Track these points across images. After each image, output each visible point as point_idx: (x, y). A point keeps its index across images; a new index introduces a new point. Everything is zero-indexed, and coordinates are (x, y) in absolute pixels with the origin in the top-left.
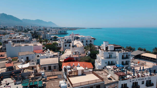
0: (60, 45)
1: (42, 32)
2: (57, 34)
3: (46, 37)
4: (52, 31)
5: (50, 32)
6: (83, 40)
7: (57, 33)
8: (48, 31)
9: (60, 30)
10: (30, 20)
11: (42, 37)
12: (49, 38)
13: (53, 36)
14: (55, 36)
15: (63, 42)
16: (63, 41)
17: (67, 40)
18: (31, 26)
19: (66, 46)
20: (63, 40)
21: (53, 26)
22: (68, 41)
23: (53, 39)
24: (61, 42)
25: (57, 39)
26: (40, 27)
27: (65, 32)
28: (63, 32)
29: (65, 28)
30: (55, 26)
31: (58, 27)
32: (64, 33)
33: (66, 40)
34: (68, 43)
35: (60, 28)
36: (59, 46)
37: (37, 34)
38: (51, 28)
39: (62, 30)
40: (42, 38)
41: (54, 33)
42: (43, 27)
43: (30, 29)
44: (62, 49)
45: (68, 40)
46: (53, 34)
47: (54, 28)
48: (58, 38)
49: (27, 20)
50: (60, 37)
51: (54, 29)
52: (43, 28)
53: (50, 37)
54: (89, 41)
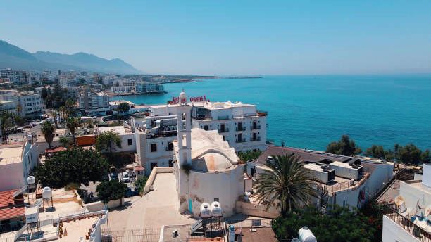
0: (130, 142)
1: (80, 90)
2: (133, 94)
3: (90, 104)
4: (117, 85)
5: (112, 88)
6: (223, 122)
7: (132, 91)
8: (108, 86)
9: (143, 82)
10: (59, 54)
11: (78, 105)
12: (101, 110)
13: (117, 101)
14: (124, 101)
15: (143, 133)
16: (144, 129)
17: (158, 121)
18: (59, 71)
19: (154, 148)
20: (143, 121)
21: (124, 72)
22: (162, 128)
23: (115, 112)
24: (133, 132)
25: (131, 110)
26: (84, 74)
27: (157, 87)
28: (151, 89)
29: (160, 76)
30: (130, 73)
31: (140, 74)
32: (155, 91)
33: (153, 123)
34: (163, 135)
35: (145, 78)
36: (126, 147)
37: (65, 96)
38: (118, 76)
39: (147, 83)
40: (78, 110)
41: (126, 93)
42: (94, 75)
43: (49, 79)
44: (139, 162)
45: (162, 122)
46: (121, 93)
47: (127, 77)
48: (133, 107)
49: (49, 53)
50: (142, 105)
51: (126, 81)
52: (92, 76)
53: (107, 105)
54: (248, 125)
